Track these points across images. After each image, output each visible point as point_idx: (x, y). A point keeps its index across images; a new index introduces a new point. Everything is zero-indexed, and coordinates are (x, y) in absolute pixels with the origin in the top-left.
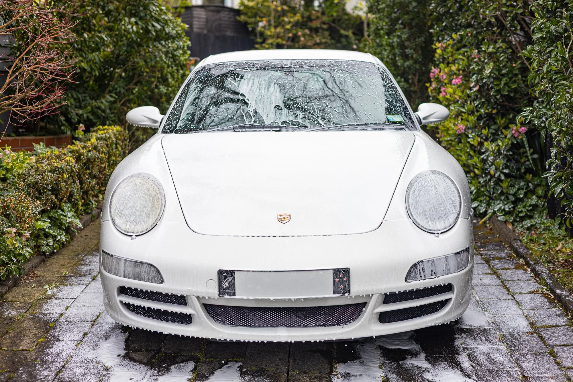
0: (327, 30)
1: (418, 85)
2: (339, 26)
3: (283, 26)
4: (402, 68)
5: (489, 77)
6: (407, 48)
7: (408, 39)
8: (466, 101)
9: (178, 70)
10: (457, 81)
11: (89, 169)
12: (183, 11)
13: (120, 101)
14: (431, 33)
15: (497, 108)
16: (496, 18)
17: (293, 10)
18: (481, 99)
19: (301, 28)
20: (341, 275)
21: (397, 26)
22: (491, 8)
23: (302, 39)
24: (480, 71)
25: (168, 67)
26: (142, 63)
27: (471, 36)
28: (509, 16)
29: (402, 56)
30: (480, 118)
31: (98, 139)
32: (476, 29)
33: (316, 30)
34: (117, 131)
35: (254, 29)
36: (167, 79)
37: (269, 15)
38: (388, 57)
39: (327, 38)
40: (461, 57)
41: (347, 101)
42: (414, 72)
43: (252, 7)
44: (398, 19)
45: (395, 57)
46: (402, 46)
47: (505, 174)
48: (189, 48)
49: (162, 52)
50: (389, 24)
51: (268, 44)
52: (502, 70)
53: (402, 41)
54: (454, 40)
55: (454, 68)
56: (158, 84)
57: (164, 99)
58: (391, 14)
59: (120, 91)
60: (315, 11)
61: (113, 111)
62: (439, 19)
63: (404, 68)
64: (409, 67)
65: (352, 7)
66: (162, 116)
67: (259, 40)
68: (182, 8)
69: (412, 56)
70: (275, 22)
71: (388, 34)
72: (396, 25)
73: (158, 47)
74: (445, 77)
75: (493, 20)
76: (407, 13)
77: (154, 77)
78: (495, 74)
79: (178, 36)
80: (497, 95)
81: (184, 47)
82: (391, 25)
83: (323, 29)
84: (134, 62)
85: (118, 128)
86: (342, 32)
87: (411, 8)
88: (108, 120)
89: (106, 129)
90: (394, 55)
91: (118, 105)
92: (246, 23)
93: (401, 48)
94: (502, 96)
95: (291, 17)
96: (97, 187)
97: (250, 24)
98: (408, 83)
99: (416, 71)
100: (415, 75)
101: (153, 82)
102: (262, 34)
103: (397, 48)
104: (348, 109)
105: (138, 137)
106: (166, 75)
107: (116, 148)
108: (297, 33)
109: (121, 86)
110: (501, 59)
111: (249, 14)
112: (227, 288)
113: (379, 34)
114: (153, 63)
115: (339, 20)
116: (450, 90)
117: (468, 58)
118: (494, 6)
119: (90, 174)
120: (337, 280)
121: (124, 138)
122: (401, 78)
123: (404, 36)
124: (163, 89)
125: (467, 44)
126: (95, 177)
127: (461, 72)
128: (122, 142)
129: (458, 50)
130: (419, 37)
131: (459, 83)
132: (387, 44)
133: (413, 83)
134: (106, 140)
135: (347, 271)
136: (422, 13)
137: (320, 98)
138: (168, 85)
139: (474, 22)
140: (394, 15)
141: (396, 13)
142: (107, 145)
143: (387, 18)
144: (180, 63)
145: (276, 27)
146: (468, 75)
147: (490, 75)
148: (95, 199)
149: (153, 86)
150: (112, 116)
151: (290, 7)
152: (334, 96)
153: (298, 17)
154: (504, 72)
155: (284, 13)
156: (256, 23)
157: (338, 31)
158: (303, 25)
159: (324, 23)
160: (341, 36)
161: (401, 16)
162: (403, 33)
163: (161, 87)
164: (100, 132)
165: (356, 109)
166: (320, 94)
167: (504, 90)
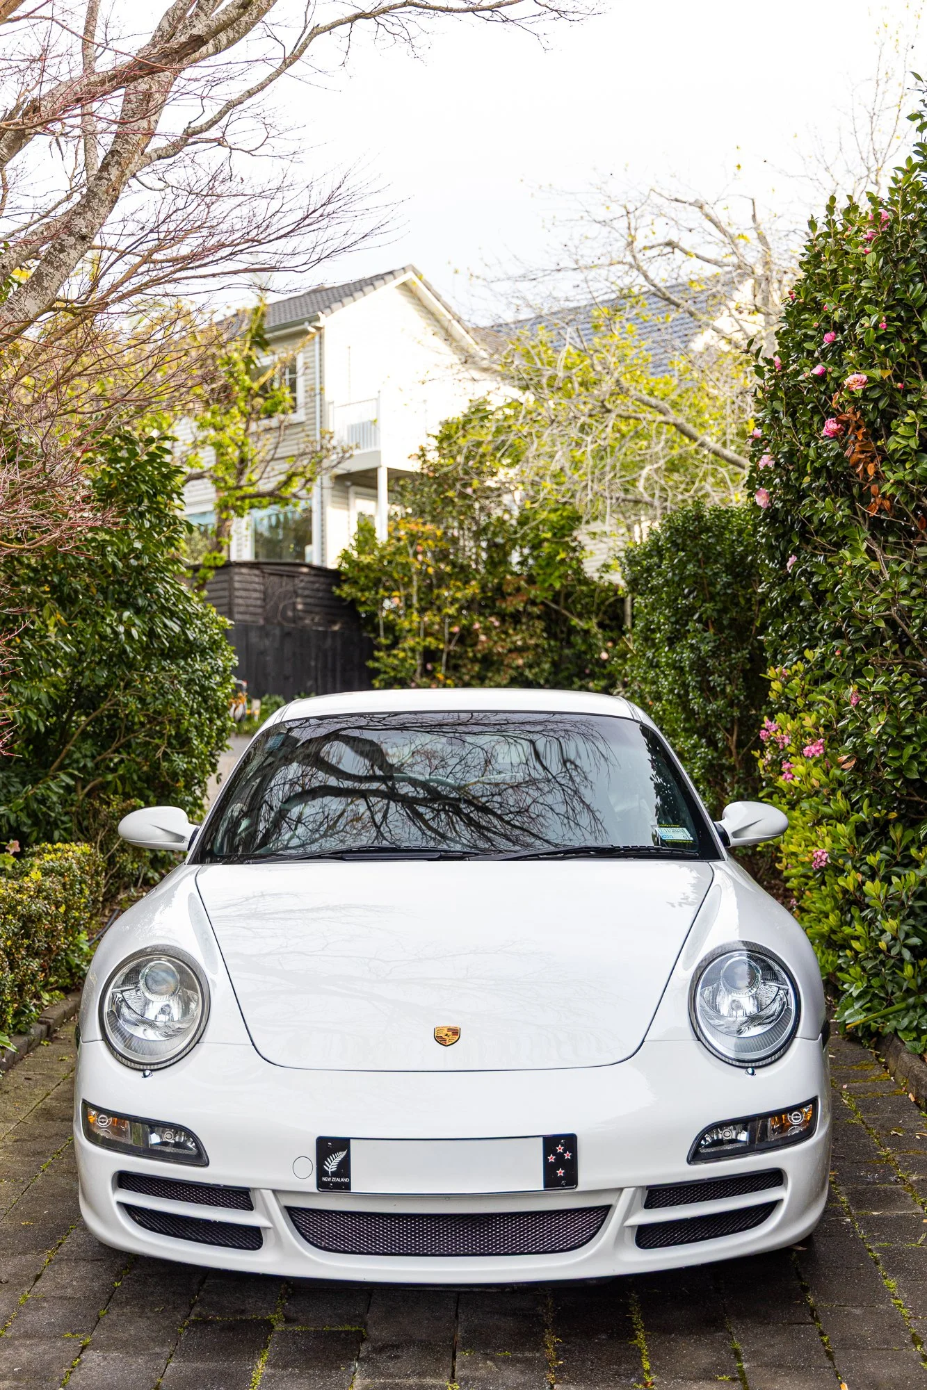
0: (539, 617)
1: (738, 754)
2: (567, 608)
3: (439, 609)
4: (702, 717)
5: (877, 743)
6: (712, 674)
7: (714, 654)
8: (833, 792)
9: (211, 720)
10: (813, 749)
11: (28, 938)
12: (211, 575)
13: (83, 788)
14: (761, 642)
15: (898, 809)
16: (890, 622)
17: (463, 573)
18: (863, 789)
19: (481, 614)
20: (560, 1149)
21: (690, 626)
22: (877, 600)
23: (483, 638)
24: (859, 732)
25: (192, 714)
26: (134, 705)
27: (842, 655)
28: (917, 617)
29: (701, 689)
30: (861, 830)
31: (46, 872)
32: (850, 642)
33: (516, 618)
34: (84, 854)
35: (372, 616)
36: (189, 740)
37: (408, 585)
38: (671, 691)
39: (539, 637)
40: (823, 698)
41: (576, 792)
42: (729, 726)
43: (369, 566)
44: (690, 611)
45: (687, 693)
46: (700, 666)
47: (912, 949)
48: (236, 671)
49: (180, 682)
50: (673, 619)
51: (404, 650)
52: (904, 728)
53: (699, 658)
54: (808, 662)
55: (809, 721)
56: (169, 751)
57: (181, 784)
58: (676, 599)
59: (85, 766)
60: (512, 573)
61: (68, 809)
62: (776, 614)
63: (707, 715)
64: (717, 715)
65: (599, 564)
66: (194, 827)
67: (383, 641)
68: (210, 568)
69: (723, 691)
70: (420, 600)
71: (671, 641)
72: (687, 624)
73: (170, 671)
74: (787, 741)
75: (882, 624)
76: (712, 598)
77: (161, 736)
78: (890, 736)
79: (215, 645)
80: (897, 780)
81: (225, 670)
82: (676, 622)
83: (530, 616)
84: (118, 704)
85: (85, 847)
86: (575, 621)
87: (719, 587)
88: (57, 827)
89: (58, 850)
90: (685, 686)
91: (80, 796)
92: (354, 602)
93: (698, 673)
94: (908, 782)
95: (458, 589)
96: (41, 976)
97: (364, 603)
98: (716, 749)
99: (732, 722)
100: (729, 731)
101: (158, 747)
102: (390, 628)
103: (690, 673)
104: (579, 807)
105: (122, 868)
106: (187, 731)
107: (81, 891)
108: (472, 624)
109: (89, 753)
110: (902, 705)
111: (362, 581)
112: (334, 1174)
113: (653, 640)
114: (159, 705)
115: (568, 595)
116: (801, 769)
117: (838, 703)
118: (882, 596)
119: (28, 947)
120: (552, 1158)
121: (96, 871)
122: (700, 737)
123: (705, 648)
124: (181, 763)
125: (833, 671)
126: (37, 954)
127: (821, 730)
128: (92, 878)
129: (816, 682)
130: (738, 650)
131: (817, 755)
132: (668, 665)
133: (727, 748)
134: (62, 875)
135: (570, 1141)
136: (744, 596)
137: (518, 786)
138: (189, 753)
139: (848, 626)
140: (682, 602)
141: (686, 597)
142: (64, 885)
143: (668, 606)
144: (216, 705)
145: (422, 611)
146: (838, 737)
147: (880, 737)
148: (35, 1001)
149: (159, 754)
150: (65, 819)
151: (454, 564)
152: (549, 781)
153: (473, 588)
154: (908, 731)
155: (442, 580)
156: (378, 603)
157: (566, 620)
158: (486, 606)
159: (533, 603)
160: (572, 630)
161: (698, 604)
162: (703, 640)
163: (175, 757)
164: (48, 857)
165: (594, 806)
166: (520, 777)
167: (910, 770)
